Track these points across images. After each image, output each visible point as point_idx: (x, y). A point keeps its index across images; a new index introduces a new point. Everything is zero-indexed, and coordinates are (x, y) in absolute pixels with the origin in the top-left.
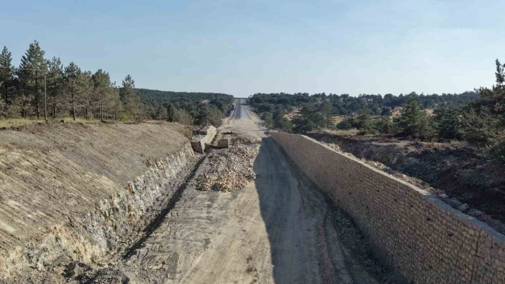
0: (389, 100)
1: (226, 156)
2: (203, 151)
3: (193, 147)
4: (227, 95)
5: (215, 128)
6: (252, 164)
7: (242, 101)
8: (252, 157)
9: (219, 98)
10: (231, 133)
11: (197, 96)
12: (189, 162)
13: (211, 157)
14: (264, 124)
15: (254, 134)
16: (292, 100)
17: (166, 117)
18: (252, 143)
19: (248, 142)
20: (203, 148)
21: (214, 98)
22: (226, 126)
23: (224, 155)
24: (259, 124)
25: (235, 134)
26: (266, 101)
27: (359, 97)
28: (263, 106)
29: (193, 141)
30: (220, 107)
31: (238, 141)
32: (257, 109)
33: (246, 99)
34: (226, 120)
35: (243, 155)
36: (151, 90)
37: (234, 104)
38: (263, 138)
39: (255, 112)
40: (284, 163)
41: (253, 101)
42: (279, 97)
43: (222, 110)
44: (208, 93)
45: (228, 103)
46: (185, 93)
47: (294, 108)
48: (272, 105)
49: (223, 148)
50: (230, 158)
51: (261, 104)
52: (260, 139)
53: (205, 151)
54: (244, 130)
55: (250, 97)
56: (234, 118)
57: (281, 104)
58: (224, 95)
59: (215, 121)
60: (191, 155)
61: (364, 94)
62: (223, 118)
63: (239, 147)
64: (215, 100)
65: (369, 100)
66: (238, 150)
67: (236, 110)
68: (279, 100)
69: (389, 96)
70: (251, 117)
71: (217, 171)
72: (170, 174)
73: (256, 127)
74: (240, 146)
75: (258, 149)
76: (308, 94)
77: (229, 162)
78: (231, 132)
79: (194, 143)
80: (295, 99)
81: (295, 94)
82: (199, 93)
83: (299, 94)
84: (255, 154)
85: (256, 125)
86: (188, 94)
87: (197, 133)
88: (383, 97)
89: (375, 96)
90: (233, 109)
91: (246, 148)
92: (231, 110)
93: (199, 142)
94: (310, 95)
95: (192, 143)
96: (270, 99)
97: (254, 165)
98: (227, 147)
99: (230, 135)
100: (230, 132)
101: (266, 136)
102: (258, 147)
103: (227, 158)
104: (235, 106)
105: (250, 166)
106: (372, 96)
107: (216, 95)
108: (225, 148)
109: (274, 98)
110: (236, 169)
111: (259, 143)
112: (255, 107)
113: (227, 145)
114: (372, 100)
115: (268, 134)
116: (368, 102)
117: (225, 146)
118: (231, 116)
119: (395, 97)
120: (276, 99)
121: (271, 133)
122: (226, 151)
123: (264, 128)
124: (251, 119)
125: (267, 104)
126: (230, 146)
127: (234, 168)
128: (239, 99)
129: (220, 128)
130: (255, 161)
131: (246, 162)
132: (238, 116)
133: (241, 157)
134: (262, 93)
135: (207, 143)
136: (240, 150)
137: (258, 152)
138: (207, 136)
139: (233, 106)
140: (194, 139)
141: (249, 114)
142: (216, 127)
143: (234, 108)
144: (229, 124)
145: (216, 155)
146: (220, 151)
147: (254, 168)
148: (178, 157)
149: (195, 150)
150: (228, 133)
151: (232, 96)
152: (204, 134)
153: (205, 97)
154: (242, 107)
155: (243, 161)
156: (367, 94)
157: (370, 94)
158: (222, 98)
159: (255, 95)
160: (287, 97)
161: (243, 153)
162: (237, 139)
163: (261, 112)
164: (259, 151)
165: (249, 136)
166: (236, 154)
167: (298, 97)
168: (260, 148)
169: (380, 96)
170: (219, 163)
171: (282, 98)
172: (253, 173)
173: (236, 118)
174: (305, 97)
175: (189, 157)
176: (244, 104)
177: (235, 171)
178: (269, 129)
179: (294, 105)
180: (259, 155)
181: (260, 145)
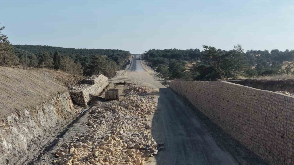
0: (276, 55)
1: (113, 111)
2: (86, 104)
3: (72, 99)
4: (123, 51)
5: (106, 78)
6: (149, 124)
7: (137, 57)
8: (149, 112)
9: (116, 53)
10: (124, 84)
11: (95, 52)
12: (62, 120)
13: (93, 113)
14: (160, 75)
15: (150, 85)
16: (185, 54)
17: (51, 65)
18: (149, 94)
19: (144, 93)
20: (87, 99)
21: (111, 54)
22: (121, 77)
23: (110, 110)
24: (155, 75)
25: (128, 84)
26: (160, 56)
27: (247, 53)
28: (158, 60)
29: (74, 91)
30: (116, 60)
31: (132, 92)
32: (151, 64)
33: (141, 55)
34: (122, 72)
35: (137, 110)
36: (53, 47)
37: (130, 59)
38: (160, 89)
39: (150, 66)
40: (196, 122)
41: (148, 55)
42: (172, 52)
43: (118, 63)
44: (106, 50)
45: (124, 58)
46: (85, 49)
47: (187, 62)
48: (166, 60)
49: (112, 100)
50: (118, 114)
51: (156, 59)
52: (158, 90)
53: (89, 104)
54: (139, 80)
55: (145, 53)
56: (130, 70)
57: (174, 59)
58: (120, 51)
59: (108, 72)
60: (69, 110)
61: (252, 50)
62: (118, 70)
63: (131, 98)
64: (113, 55)
65: (257, 55)
66: (131, 103)
67: (132, 64)
68: (172, 55)
69: (275, 52)
70: (146, 69)
71: (92, 137)
72: (13, 143)
73: (151, 78)
74: (134, 97)
75: (157, 102)
76: (199, 50)
77: (116, 121)
78: (125, 82)
79: (75, 94)
80: (188, 54)
81: (187, 50)
82: (98, 50)
83: (191, 49)
84: (153, 107)
85: (152, 76)
86: (87, 50)
87: (82, 82)
88: (270, 53)
89: (262, 51)
90: (128, 63)
91: (141, 100)
92: (127, 64)
93: (81, 92)
94: (200, 51)
95: (71, 94)
96: (164, 54)
97: (153, 125)
98: (117, 99)
99: (123, 85)
100: (123, 82)
101: (163, 87)
102: (156, 98)
103: (113, 113)
104: (131, 61)
105: (147, 128)
106: (259, 52)
107: (113, 51)
108: (114, 100)
109: (168, 53)
110: (125, 134)
111: (157, 93)
112: (150, 61)
113: (117, 96)
114: (259, 55)
115: (166, 84)
116: (256, 57)
117: (115, 97)
118: (127, 69)
119: (281, 52)
120: (170, 54)
121: (169, 83)
122: (114, 104)
123: (161, 79)
124: (146, 71)
125: (161, 59)
126: (121, 98)
127: (122, 132)
128: (135, 55)
129: (113, 79)
130: (153, 119)
131: (141, 119)
132: (134, 68)
133: (134, 113)
134: (156, 49)
135: (93, 94)
136: (133, 102)
137: (156, 105)
138: (93, 86)
139: (129, 61)
140: (75, 89)
141: (144, 67)
142: (109, 78)
143: (130, 62)
144: (122, 75)
145: (99, 109)
146: (107, 103)
147: (152, 131)
148: (41, 113)
149: (74, 103)
150: (121, 83)
151: (128, 52)
152: (91, 83)
153: (103, 53)
154: (138, 61)
155: (136, 119)
156: (254, 50)
157: (257, 50)
158: (119, 53)
159: (150, 51)
160: (180, 52)
161: (137, 106)
162: (130, 90)
163: (155, 66)
164: (158, 103)
165: (145, 86)
166: (127, 107)
167: (190, 52)
168: (159, 99)
169: (267, 52)
170: (101, 121)
171: (175, 53)
172: (152, 142)
173: (131, 70)
174: (197, 53)
175: (65, 113)
176: (140, 59)
177: (121, 138)
178: (167, 79)
179: (187, 60)
180: (158, 109)
181: (159, 96)
